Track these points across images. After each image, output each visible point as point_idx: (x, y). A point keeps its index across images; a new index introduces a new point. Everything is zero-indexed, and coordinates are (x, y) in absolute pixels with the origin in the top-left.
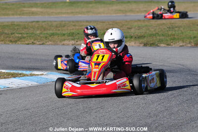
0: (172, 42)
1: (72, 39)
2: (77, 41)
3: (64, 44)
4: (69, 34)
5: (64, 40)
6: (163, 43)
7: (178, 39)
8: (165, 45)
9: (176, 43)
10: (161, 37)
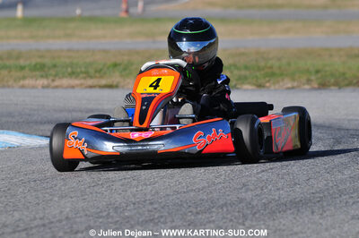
0: (269, 81)
1: (42, 77)
2: (53, 80)
3: (23, 87)
4: (35, 65)
5: (24, 78)
6: (249, 83)
7: (282, 75)
8: (253, 87)
9: (278, 82)
10: (243, 72)
